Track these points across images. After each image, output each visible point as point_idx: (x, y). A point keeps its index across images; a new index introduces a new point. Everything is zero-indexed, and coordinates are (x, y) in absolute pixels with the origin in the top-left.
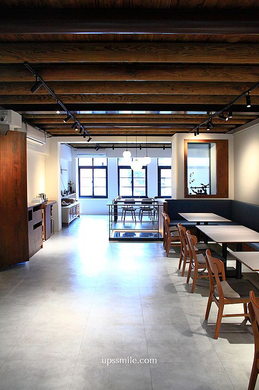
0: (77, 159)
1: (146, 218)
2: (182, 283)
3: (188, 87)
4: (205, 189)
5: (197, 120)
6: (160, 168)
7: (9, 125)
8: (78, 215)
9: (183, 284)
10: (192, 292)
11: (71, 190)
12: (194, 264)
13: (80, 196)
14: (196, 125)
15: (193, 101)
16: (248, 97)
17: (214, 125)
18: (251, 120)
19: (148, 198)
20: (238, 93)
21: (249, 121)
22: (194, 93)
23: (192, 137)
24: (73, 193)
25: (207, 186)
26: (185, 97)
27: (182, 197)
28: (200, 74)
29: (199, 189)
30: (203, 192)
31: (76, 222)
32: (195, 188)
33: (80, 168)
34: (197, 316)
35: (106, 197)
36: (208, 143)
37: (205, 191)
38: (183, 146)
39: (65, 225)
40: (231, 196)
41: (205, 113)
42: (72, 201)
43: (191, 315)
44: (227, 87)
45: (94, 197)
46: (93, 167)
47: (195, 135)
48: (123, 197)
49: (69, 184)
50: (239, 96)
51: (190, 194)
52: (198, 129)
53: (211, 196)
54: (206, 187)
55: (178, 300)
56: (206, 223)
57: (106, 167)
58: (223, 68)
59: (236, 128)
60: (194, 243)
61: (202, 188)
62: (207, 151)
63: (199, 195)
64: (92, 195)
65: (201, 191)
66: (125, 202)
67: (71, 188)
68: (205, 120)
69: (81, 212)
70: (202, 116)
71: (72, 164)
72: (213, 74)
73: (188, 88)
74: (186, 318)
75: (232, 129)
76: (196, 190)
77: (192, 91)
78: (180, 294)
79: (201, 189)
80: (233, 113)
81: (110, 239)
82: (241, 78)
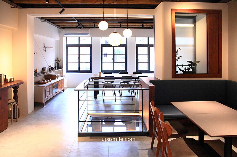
0: (64, 38)
4: (193, 67)
8: (62, 89)
13: (67, 71)
24: (60, 68)
27: (169, 77)
31: (60, 96)
32: (182, 66)
33: (67, 46)
35: (90, 72)
37: (194, 69)
45: (79, 71)
46: (79, 46)
48: (105, 72)
49: (56, 60)
51: (177, 72)
54: (194, 65)
57: (90, 46)
61: (189, 65)
64: (78, 70)
65: (188, 69)
67: (58, 64)
69: (65, 86)
71: (60, 43)
79: (188, 67)
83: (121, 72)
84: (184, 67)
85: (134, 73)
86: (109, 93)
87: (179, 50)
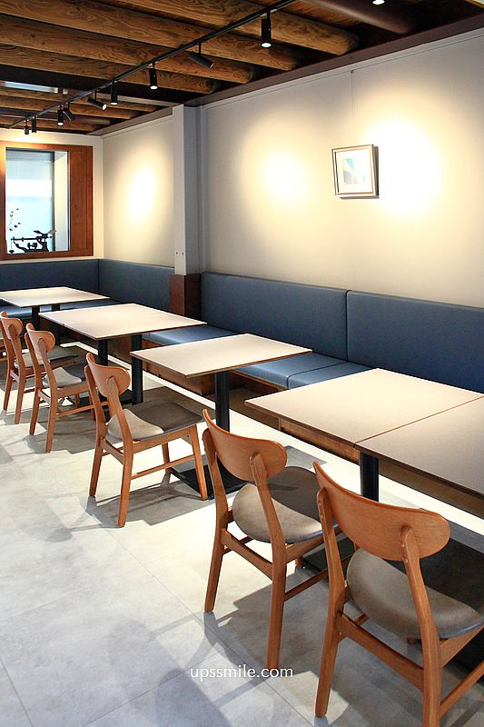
2: (19, 437)
3: (33, 32)
4: (43, 240)
5: (36, 102)
9: (24, 439)
10: (48, 450)
12: (47, 391)
14: (28, 114)
15: (37, 64)
16: (153, 72)
17: (74, 117)
18: (141, 113)
20: (132, 62)
21: (139, 114)
22: (45, 48)
23: (17, 137)
25: (49, 235)
26: (20, 53)
28: (68, 13)
29: (32, 242)
30: (40, 247)
32: (23, 239)
34: (70, 495)
36: (51, 150)
37: (45, 244)
40: (99, 253)
41: (56, 90)
43: (57, 497)
44: (113, 47)
47: (27, 133)
50: (135, 68)
51: (12, 251)
52: (34, 122)
53: (55, 254)
54: (45, 236)
55: (22, 476)
56: (56, 307)
58: (114, 10)
59: (111, 124)
60: (47, 347)
61: (37, 238)
62: (48, 167)
63: (30, 253)
65: (35, 245)
68: (53, 104)
70: (50, 97)
72: (95, 18)
73: (33, 36)
74: (48, 506)
75: (102, 126)
76: (24, 244)
77: (43, 44)
78: (20, 461)
79: (36, 241)
80: (120, 98)
82: (145, 35)
84: (26, 242)
87: (15, 211)
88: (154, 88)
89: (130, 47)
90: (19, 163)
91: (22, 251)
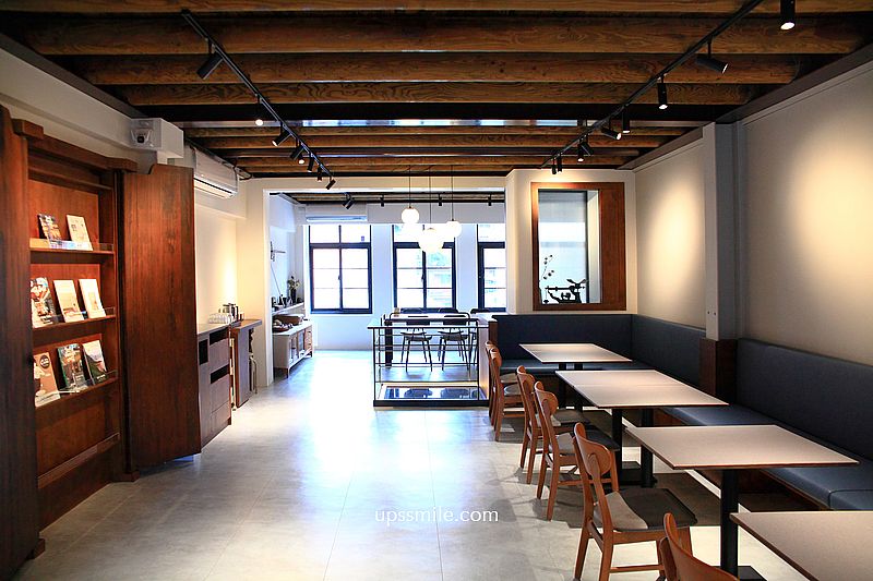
0: (306, 227)
1: (453, 357)
2: (527, 498)
3: (534, 64)
4: (576, 291)
5: (557, 138)
6: (482, 246)
7: (156, 152)
8: (308, 352)
9: (530, 501)
10: (548, 519)
11: (294, 297)
12: (551, 455)
13: (313, 309)
14: (554, 151)
15: (546, 98)
16: (662, 87)
17: (592, 151)
18: (671, 138)
19: (457, 312)
20: (640, 79)
21: (667, 139)
22: (547, 80)
23: (547, 178)
24: (298, 302)
25: (582, 285)
26: (530, 88)
27: (529, 310)
28: (559, 37)
29: (565, 292)
30: (573, 297)
31: (305, 367)
32: (556, 289)
33: (312, 247)
34: (558, 571)
35: (369, 311)
36: (582, 189)
37: (577, 295)
38: (530, 198)
39: (281, 373)
40: (632, 307)
41: (574, 123)
42: (295, 321)
43: (545, 569)
44: (616, 65)
45: (342, 310)
46: (341, 246)
47: (554, 173)
48: (405, 311)
49: (289, 282)
50: (644, 85)
51: (546, 301)
52: (559, 159)
53: (589, 306)
54: (578, 286)
55: (518, 537)
56: (578, 366)
57: (367, 246)
58: (606, 23)
59: (639, 156)
60: (550, 409)
61: (571, 288)
62: (581, 209)
63: (564, 304)
64: (338, 307)
65: (568, 295)
66: (409, 322)
67: (293, 292)
68: (574, 138)
69: (315, 344)
70: (568, 131)
71: (295, 239)
72: (586, 36)
73: (534, 69)
74: (534, 576)
75: (633, 158)
76: (558, 294)
77: (544, 75)
78: (522, 523)
79: (569, 291)
80: (632, 123)
81: (377, 404)
82: (645, 44)
83: (443, 310)
84: (560, 292)
85: (474, 311)
86: (417, 357)
87: (549, 258)
88: (663, 107)
89: (634, 61)
90: (553, 206)
91: (557, 302)
